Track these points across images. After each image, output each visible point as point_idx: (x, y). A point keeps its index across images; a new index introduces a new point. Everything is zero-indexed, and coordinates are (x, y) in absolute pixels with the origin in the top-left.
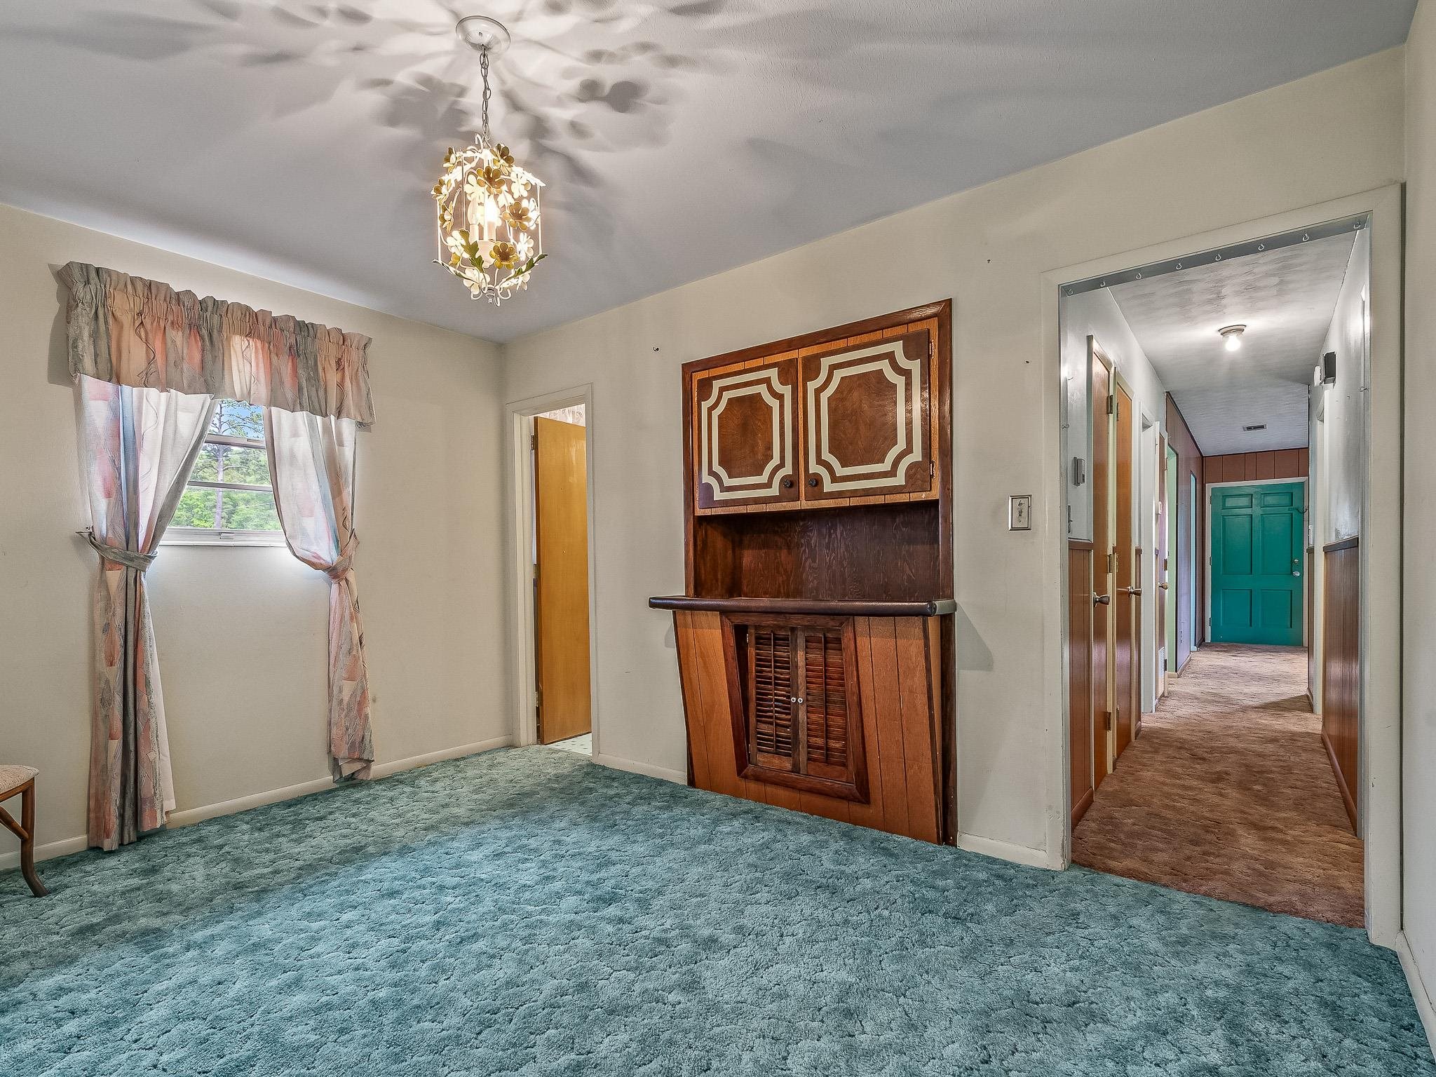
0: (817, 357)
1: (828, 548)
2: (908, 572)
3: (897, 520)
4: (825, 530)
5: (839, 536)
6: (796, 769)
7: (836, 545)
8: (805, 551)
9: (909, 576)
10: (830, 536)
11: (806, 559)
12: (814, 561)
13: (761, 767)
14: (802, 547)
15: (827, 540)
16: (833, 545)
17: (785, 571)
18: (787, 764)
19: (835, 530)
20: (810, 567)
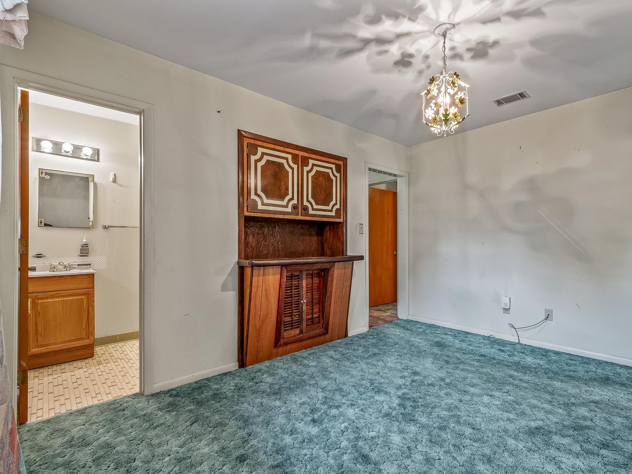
0: (308, 158)
1: (272, 235)
2: (302, 247)
3: (299, 226)
4: (271, 228)
5: (277, 231)
6: (301, 332)
7: (275, 235)
8: (261, 237)
9: (302, 248)
10: (273, 231)
11: (262, 241)
12: (266, 242)
13: (286, 338)
14: (260, 235)
15: (272, 233)
16: (274, 234)
17: (252, 246)
18: (297, 331)
19: (275, 228)
20: (264, 244)
